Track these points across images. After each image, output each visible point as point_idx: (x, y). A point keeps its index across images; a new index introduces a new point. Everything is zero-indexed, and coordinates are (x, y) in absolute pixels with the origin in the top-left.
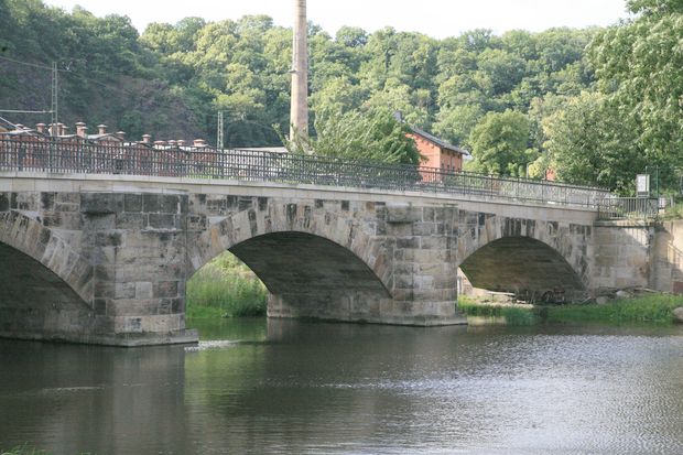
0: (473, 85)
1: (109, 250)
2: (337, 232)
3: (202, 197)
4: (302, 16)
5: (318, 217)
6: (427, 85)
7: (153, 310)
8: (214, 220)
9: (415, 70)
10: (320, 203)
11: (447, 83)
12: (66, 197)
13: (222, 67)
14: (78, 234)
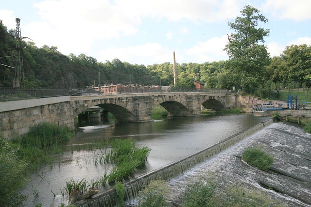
0: (207, 72)
1: (138, 106)
2: (178, 100)
3: (153, 96)
4: (175, 62)
5: (175, 98)
6: (198, 72)
7: (146, 116)
8: (156, 100)
9: (196, 70)
10: (175, 95)
11: (202, 72)
12: (130, 97)
13: (161, 72)
14: (132, 104)
